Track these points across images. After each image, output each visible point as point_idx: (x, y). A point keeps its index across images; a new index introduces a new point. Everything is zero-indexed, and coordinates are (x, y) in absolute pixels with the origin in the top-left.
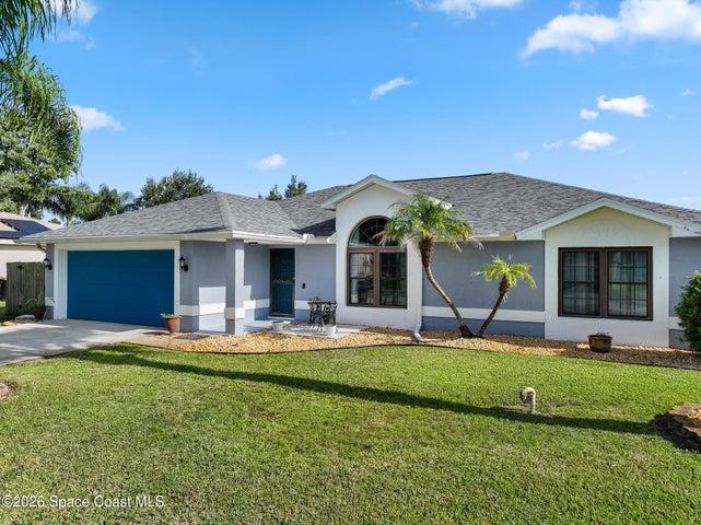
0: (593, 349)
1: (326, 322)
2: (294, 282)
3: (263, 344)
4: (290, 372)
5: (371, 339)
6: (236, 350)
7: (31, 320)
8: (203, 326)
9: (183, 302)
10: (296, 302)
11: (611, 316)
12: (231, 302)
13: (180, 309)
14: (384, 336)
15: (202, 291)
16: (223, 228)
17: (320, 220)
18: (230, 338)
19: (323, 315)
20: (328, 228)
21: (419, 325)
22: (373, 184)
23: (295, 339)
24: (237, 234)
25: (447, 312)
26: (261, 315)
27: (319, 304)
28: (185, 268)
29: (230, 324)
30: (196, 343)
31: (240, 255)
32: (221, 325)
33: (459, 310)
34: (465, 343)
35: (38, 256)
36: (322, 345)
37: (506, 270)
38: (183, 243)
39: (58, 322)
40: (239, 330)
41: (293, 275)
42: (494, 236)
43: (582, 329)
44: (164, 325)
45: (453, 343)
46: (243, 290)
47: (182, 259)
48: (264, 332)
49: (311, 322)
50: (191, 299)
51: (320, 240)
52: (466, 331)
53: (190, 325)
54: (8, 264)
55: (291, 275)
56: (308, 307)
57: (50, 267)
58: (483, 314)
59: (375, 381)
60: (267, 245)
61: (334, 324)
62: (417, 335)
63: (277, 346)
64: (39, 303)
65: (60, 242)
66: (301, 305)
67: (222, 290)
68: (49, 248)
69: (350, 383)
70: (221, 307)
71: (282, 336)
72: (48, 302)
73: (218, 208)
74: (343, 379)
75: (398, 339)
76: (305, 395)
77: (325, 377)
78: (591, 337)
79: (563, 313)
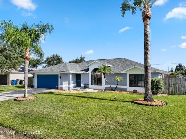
0: (134, 92)
1: (87, 88)
2: (81, 80)
3: (75, 92)
5: (95, 91)
6: (70, 92)
7: (30, 88)
8: (64, 89)
9: (60, 84)
10: (81, 84)
11: (138, 87)
12: (69, 84)
13: (59, 86)
15: (64, 82)
16: (68, 71)
17: (86, 68)
18: (69, 91)
19: (86, 87)
20: (87, 70)
21: (104, 89)
22: (96, 62)
23: (81, 91)
24: (70, 72)
25: (109, 86)
26: (75, 87)
27: (85, 85)
28: (61, 78)
29: (69, 88)
30: (63, 91)
31: (71, 76)
32: (68, 89)
33: (111, 86)
34: (112, 91)
35: (32, 76)
36: (86, 92)
37: (118, 78)
38: (60, 73)
39: (35, 88)
40: (71, 89)
41: (81, 79)
42: (117, 72)
43: (132, 89)
44: (57, 89)
45: (109, 92)
46: (71, 82)
47: (60, 76)
48: (75, 90)
49: (84, 88)
50: (62, 84)
51: (86, 73)
52: (112, 90)
53: (61, 89)
55: (80, 79)
56: (84, 85)
57: (34, 78)
58: (115, 86)
60: (76, 73)
61: (88, 88)
62: (103, 90)
63: (78, 92)
64: (32, 85)
65: (36, 73)
66: (82, 85)
67: (67, 82)
68: (34, 74)
69: (89, 97)
70: (67, 85)
71: (78, 90)
72: (33, 84)
73: (66, 67)
74: (88, 96)
75: (100, 91)
78: (133, 90)
79: (130, 86)
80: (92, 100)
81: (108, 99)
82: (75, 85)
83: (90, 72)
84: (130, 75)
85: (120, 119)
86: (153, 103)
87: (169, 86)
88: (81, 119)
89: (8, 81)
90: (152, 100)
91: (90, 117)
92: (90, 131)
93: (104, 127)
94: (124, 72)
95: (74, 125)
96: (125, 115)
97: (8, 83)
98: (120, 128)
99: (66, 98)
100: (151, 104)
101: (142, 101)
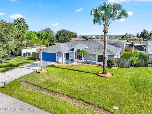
2: (69, 56)
3: (66, 65)
4: (70, 68)
7: (38, 60)
8: (60, 62)
9: (57, 59)
13: (57, 60)
14: (79, 63)
15: (59, 58)
16: (62, 52)
18: (63, 64)
19: (73, 61)
21: (83, 62)
22: (78, 46)
23: (70, 64)
26: (65, 60)
28: (57, 56)
30: (60, 64)
31: (64, 55)
32: (62, 62)
33: (87, 61)
36: (73, 65)
37: (91, 58)
38: (57, 53)
44: (56, 62)
48: (66, 63)
49: (71, 61)
51: (72, 52)
52: (88, 63)
53: (58, 62)
54: (33, 52)
57: (40, 54)
58: (90, 61)
59: (77, 69)
63: (68, 65)
66: (70, 59)
71: (68, 63)
72: (40, 58)
75: (81, 64)
76: (71, 71)
77: (73, 69)
78: (100, 64)
79: (98, 61)
80: (77, 72)
81: (85, 71)
82: (66, 58)
83: (75, 51)
84: (98, 55)
85: (89, 84)
86: (106, 75)
87: (119, 63)
88: (73, 85)
89: (21, 54)
90: (106, 74)
91: (77, 84)
92: (77, 90)
93: (82, 88)
94: (95, 53)
95: (70, 87)
96: (91, 82)
97: (21, 55)
98: (89, 89)
99: (63, 70)
100: (105, 76)
101: (101, 74)
